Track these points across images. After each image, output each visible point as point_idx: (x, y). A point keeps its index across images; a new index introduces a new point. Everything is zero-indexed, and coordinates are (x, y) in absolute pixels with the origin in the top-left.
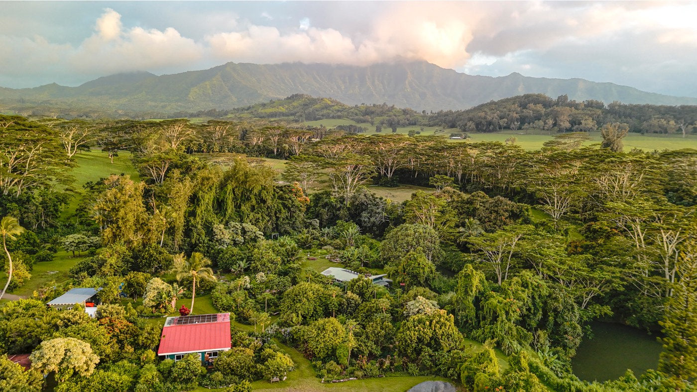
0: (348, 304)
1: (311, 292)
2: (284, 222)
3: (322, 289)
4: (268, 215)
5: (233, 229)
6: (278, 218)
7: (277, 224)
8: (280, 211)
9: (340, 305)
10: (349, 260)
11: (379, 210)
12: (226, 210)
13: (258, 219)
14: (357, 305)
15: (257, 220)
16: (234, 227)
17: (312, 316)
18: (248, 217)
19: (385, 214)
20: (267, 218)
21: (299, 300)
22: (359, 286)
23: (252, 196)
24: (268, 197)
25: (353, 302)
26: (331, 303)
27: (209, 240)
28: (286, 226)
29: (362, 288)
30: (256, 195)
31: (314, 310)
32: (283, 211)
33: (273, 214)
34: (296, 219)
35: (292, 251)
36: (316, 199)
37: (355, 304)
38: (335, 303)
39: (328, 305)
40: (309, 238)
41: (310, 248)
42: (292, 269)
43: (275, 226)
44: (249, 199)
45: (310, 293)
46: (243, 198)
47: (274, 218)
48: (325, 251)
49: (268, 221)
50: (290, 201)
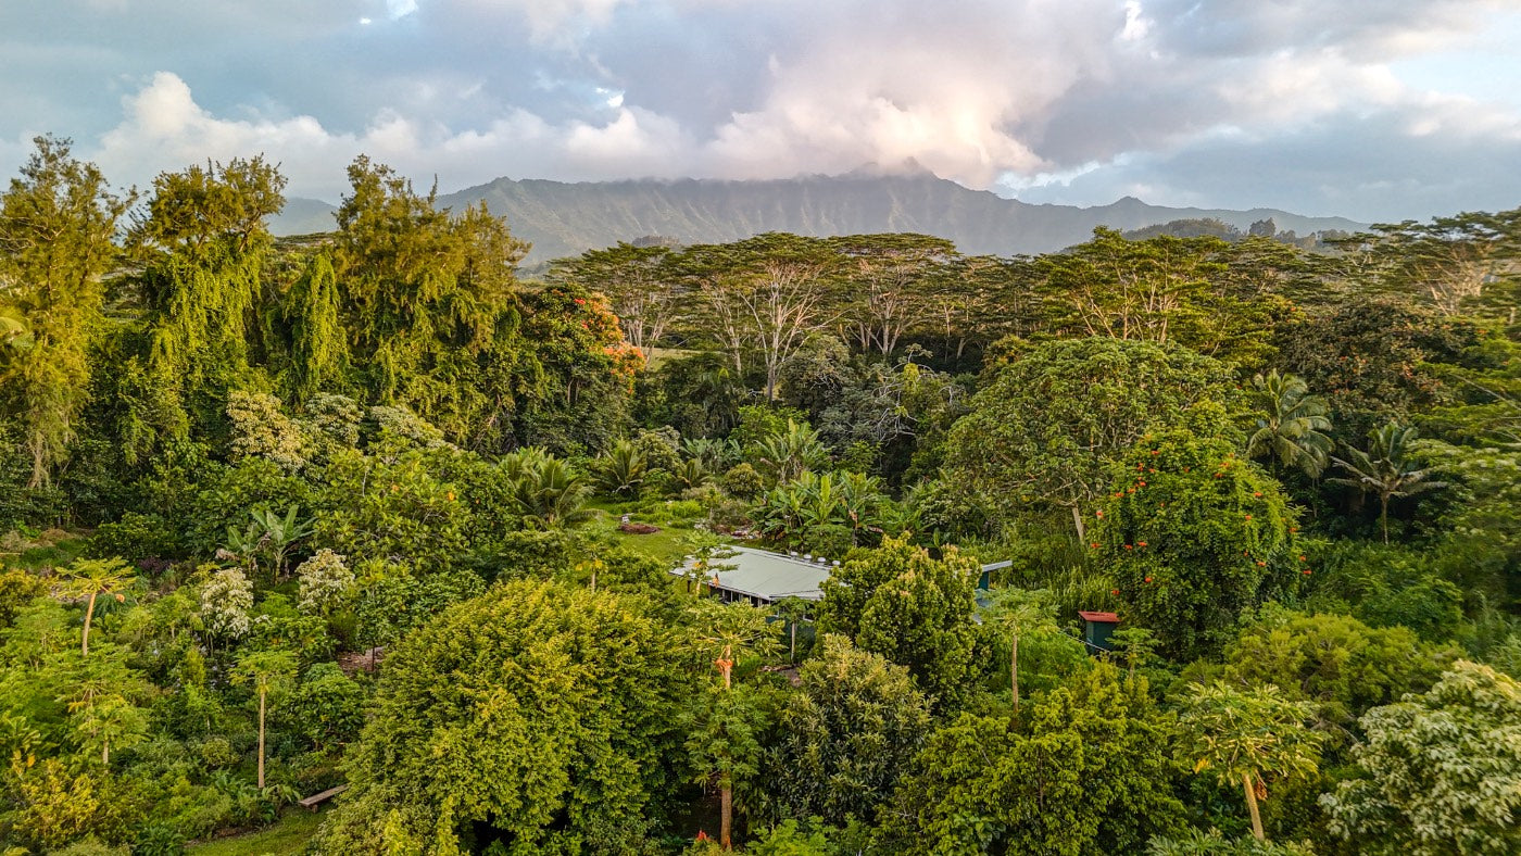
0: (836, 733)
1: (558, 640)
2: (544, 416)
3: (645, 625)
4: (487, 388)
5: (324, 419)
6: (521, 401)
7: (518, 424)
8: (530, 375)
9: (771, 736)
10: (798, 521)
11: (884, 398)
12: (308, 350)
13: (447, 399)
14: (900, 740)
15: (442, 405)
16: (330, 411)
17: (561, 820)
18: (401, 387)
19: (901, 410)
20: (481, 399)
21: (463, 702)
22: (894, 601)
23: (419, 309)
24: (478, 315)
25: (871, 712)
26: (703, 721)
27: (212, 456)
28: (552, 431)
29: (918, 619)
30: (432, 304)
31: (574, 777)
32: (543, 377)
33: (504, 385)
34: (592, 409)
35: (545, 485)
36: (673, 381)
37: (891, 734)
38: (738, 726)
39: (679, 735)
40: (634, 460)
41: (632, 494)
42: (521, 549)
43: (511, 429)
44: (406, 322)
45: (548, 651)
46: (385, 318)
47: (509, 401)
48: (693, 504)
49: (486, 411)
50: (569, 343)
